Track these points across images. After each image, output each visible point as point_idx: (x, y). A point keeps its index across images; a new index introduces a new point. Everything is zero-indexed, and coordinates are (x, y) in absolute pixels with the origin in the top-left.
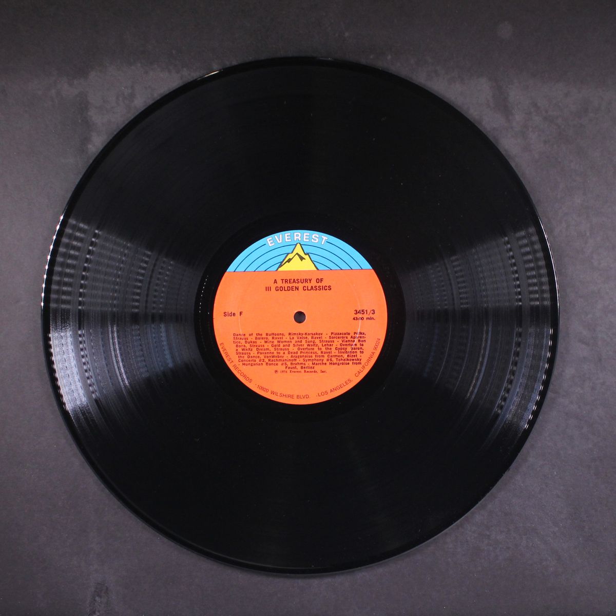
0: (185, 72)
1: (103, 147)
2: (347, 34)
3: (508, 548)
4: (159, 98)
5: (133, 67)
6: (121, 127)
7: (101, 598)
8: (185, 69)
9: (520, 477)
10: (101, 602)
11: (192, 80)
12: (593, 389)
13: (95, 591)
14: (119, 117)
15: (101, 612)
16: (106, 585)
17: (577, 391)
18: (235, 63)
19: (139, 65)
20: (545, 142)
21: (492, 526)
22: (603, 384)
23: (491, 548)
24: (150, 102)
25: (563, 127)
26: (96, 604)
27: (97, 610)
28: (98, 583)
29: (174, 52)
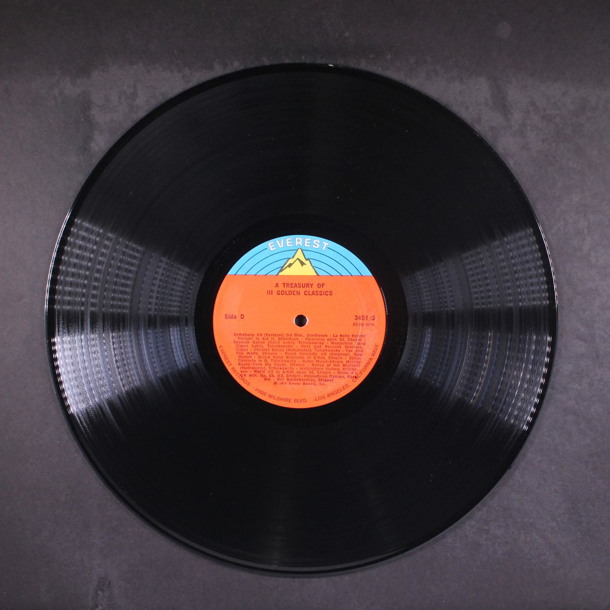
0: (188, 73)
2: (347, 34)
3: (507, 543)
5: (135, 67)
7: (103, 592)
8: (187, 69)
9: (518, 472)
10: (103, 597)
12: (591, 385)
13: (98, 585)
15: (103, 606)
16: (108, 579)
17: (574, 387)
19: (142, 64)
20: (543, 140)
21: (491, 521)
22: (601, 380)
23: (490, 543)
25: (561, 126)
26: (99, 598)
27: (100, 604)
28: (101, 577)
29: (176, 52)
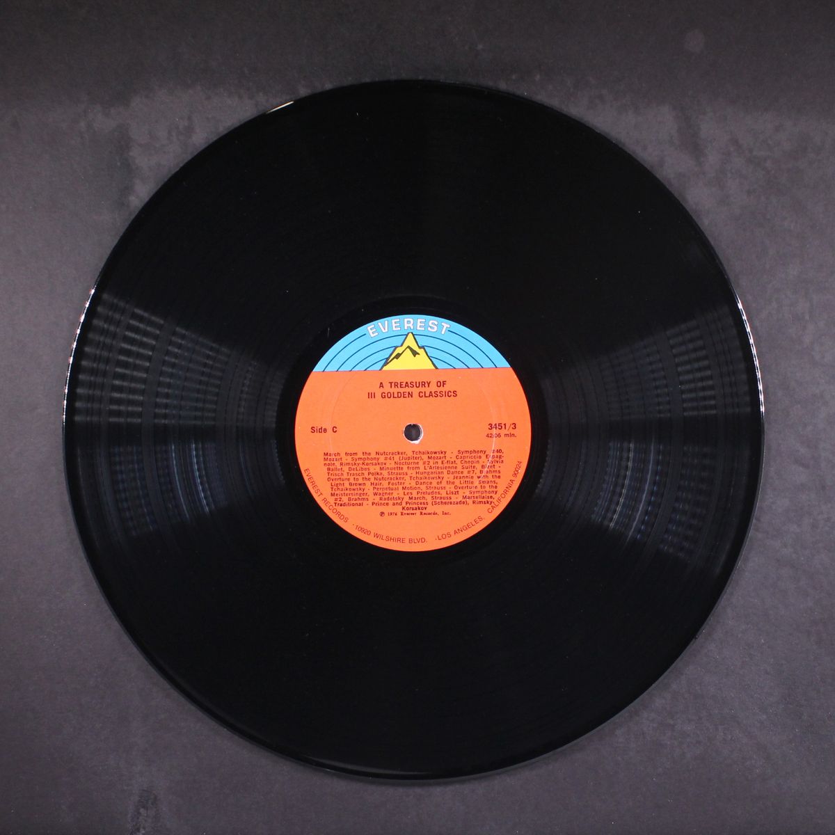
0: (262, 98)
2: (480, 47)
7: (147, 810)
9: (714, 645)
10: (147, 816)
12: (814, 527)
13: (139, 801)
14: (171, 158)
15: (147, 830)
16: (154, 792)
17: (792, 529)
19: (199, 88)
20: (749, 193)
21: (677, 713)
22: (828, 519)
23: (676, 743)
25: (773, 172)
26: (141, 818)
27: (142, 826)
28: (144, 790)
29: (246, 71)
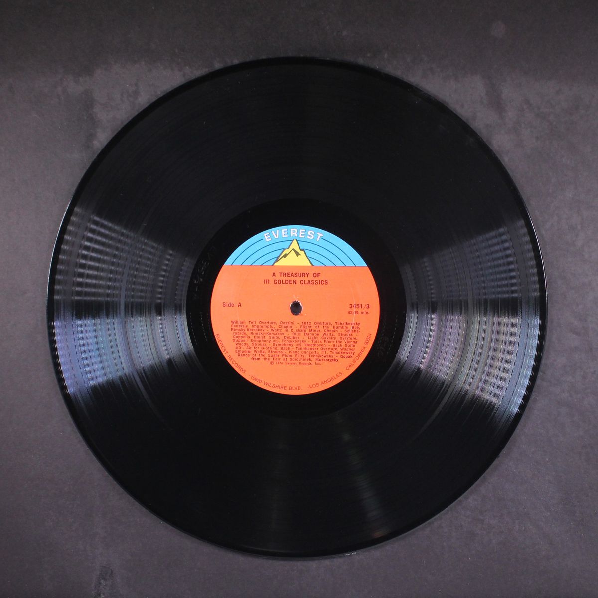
0: (187, 69)
1: (107, 142)
2: (345, 33)
4: (162, 95)
5: (137, 65)
6: (125, 123)
7: (106, 581)
8: (187, 67)
9: (512, 463)
10: (106, 585)
11: (194, 77)
12: (584, 378)
13: (100, 574)
14: (123, 113)
15: (106, 595)
16: (111, 568)
18: (236, 62)
19: (143, 63)
20: (537, 138)
21: (486, 511)
22: (594, 372)
23: (485, 533)
24: (154, 99)
25: (554, 123)
26: (101, 586)
27: (102, 592)
28: (103, 566)
29: (177, 51)
